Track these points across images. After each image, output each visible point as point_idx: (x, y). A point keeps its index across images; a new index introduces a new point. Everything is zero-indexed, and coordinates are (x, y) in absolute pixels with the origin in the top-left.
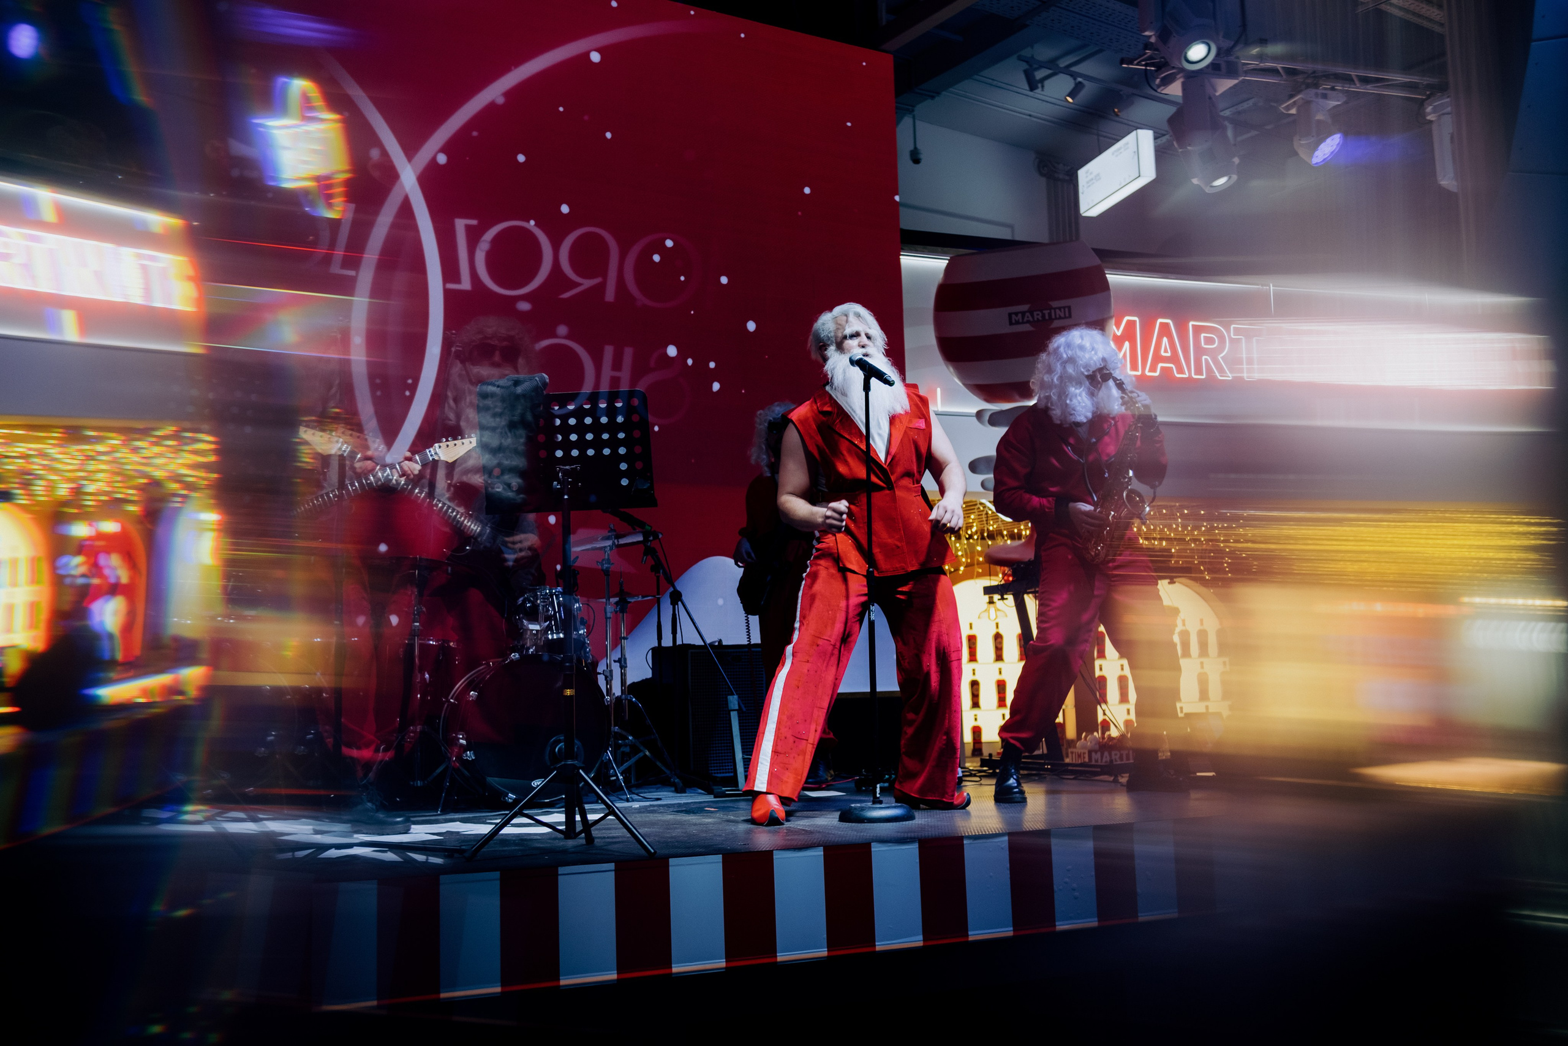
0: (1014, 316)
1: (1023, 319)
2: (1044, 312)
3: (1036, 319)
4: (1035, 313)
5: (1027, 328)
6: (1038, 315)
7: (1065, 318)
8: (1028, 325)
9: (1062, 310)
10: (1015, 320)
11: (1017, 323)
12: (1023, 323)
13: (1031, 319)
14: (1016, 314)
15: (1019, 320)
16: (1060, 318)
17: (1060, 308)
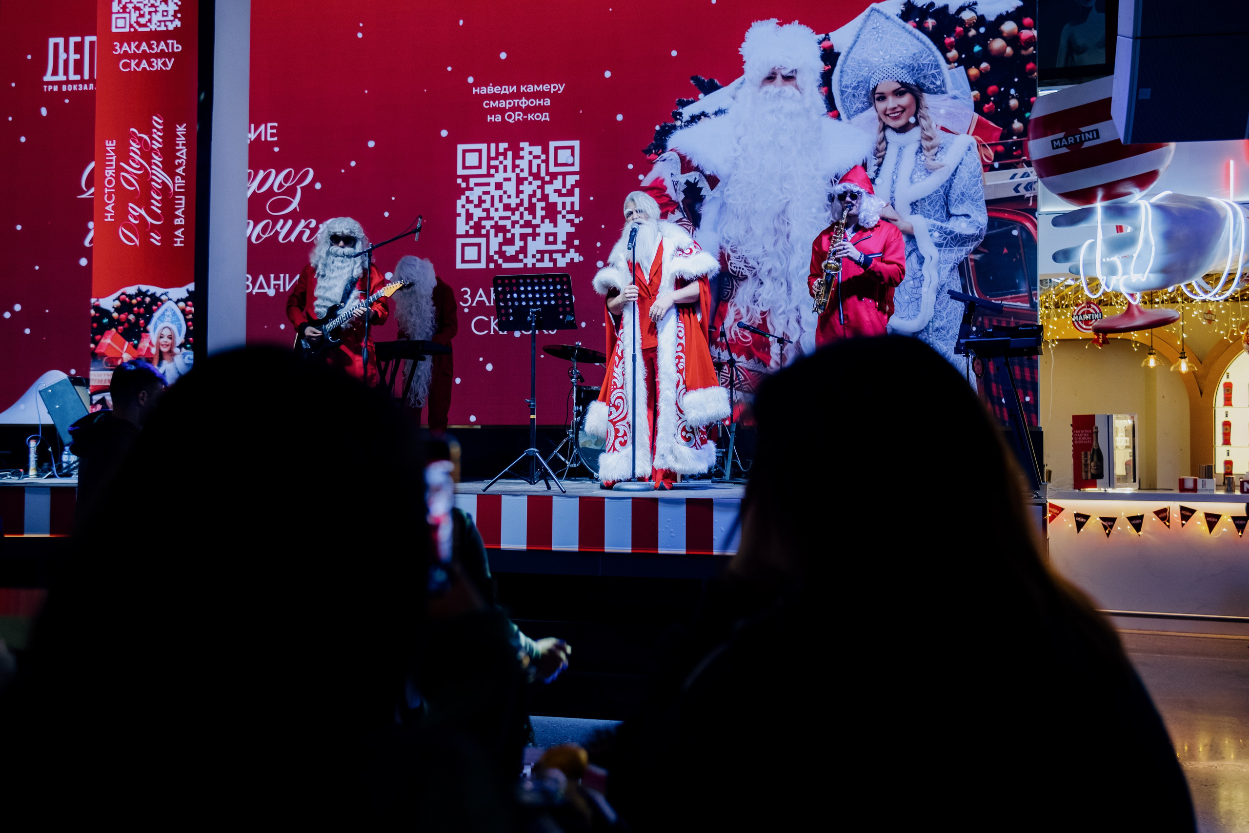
1: (1061, 142)
3: (1070, 143)
4: (1069, 138)
5: (1066, 150)
8: (1065, 148)
10: (1056, 145)
11: (1058, 147)
12: (1061, 147)
13: (1066, 143)
14: (1056, 140)
15: (1058, 145)
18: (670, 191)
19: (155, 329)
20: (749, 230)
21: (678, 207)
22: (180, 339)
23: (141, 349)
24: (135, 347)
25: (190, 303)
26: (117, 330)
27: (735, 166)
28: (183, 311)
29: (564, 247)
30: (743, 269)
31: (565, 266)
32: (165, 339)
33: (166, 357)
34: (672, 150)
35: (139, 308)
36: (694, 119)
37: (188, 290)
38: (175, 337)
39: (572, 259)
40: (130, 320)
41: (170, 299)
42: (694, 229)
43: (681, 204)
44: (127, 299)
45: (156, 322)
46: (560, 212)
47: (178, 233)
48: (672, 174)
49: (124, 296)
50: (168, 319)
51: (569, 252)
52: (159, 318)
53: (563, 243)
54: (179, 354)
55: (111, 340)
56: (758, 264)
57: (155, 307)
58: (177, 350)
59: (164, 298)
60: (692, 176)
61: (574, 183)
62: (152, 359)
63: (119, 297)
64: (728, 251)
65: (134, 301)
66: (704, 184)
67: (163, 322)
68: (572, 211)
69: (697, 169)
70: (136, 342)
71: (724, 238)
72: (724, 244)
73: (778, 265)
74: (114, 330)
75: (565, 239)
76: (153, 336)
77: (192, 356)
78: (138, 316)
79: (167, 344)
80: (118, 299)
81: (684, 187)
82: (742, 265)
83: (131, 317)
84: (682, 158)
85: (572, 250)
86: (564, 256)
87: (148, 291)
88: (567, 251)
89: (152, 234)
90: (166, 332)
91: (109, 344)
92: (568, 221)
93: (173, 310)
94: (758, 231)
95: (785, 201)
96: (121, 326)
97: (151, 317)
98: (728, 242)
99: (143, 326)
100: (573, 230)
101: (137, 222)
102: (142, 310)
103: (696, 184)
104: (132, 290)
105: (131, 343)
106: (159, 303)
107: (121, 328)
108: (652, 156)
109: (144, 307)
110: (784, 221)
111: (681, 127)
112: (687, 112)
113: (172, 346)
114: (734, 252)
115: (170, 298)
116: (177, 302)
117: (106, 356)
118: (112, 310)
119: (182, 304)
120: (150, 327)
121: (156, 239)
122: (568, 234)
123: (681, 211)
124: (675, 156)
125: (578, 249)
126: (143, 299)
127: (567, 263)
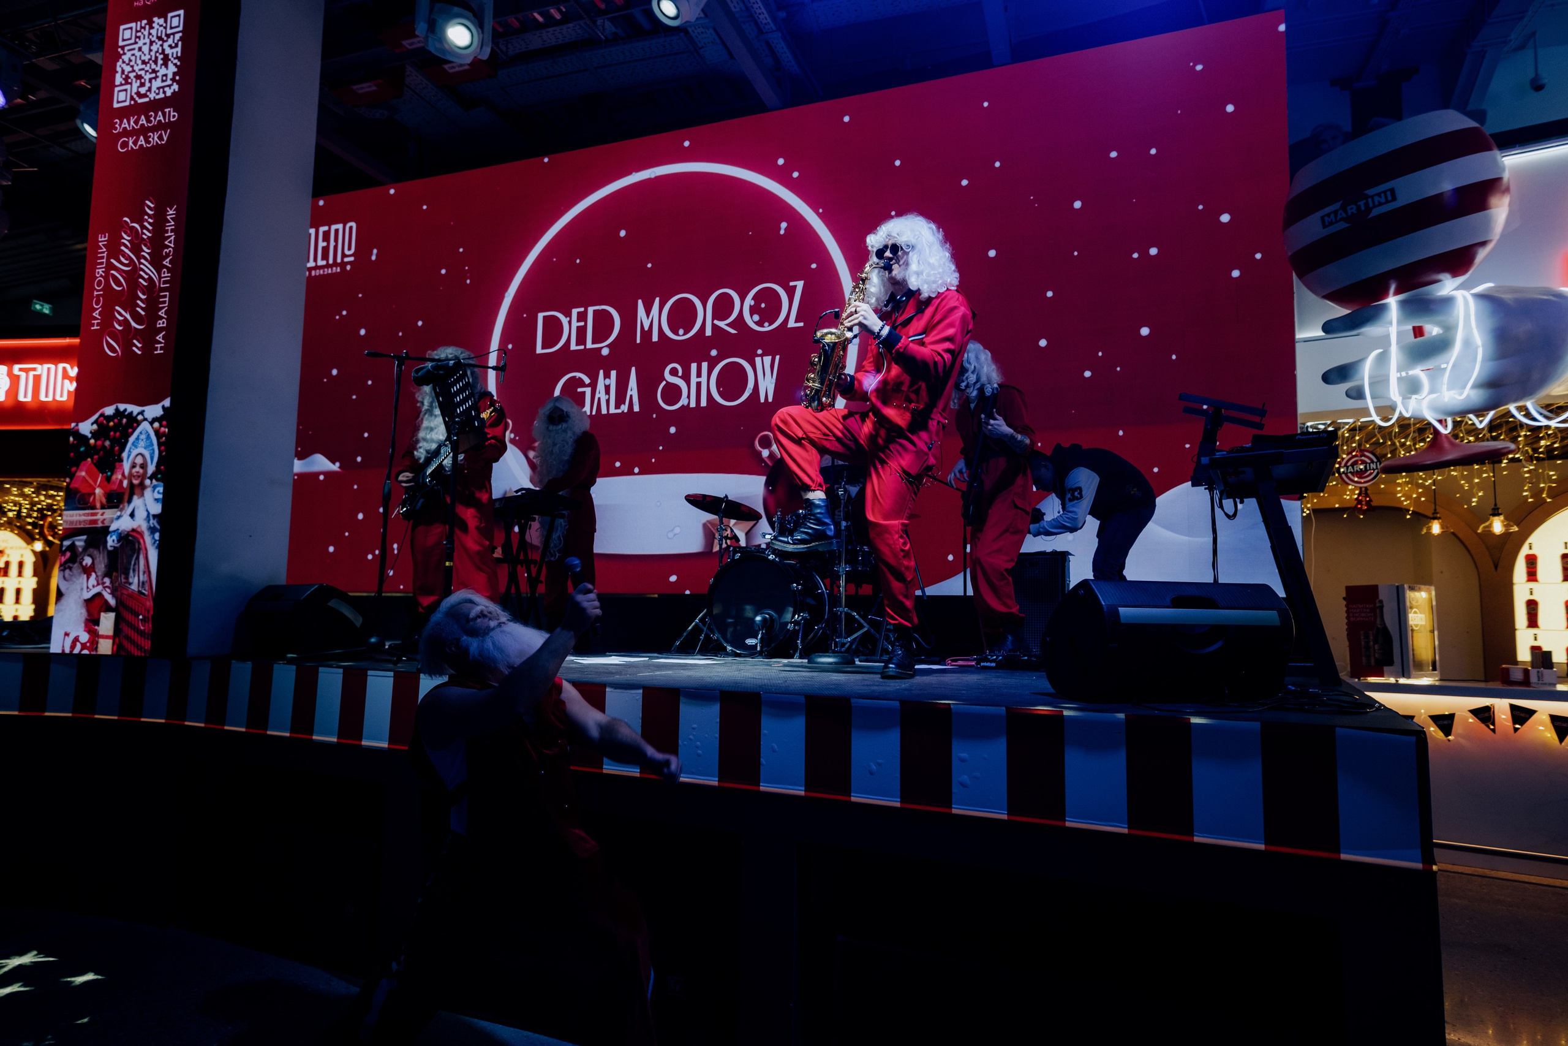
0: (1326, 219)
1: (1336, 217)
2: (1359, 204)
3: (1350, 214)
4: (1349, 208)
5: (1343, 225)
6: (1352, 209)
7: (1387, 202)
8: (1342, 222)
9: (1383, 195)
10: (1328, 221)
11: (1331, 223)
12: (1336, 222)
13: (1344, 215)
14: (1328, 215)
15: (1332, 220)
16: (1380, 204)
17: (1379, 195)
19: (128, 458)
22: (151, 469)
23: (114, 483)
24: (108, 479)
25: (164, 423)
26: (92, 459)
28: (157, 433)
32: (138, 469)
33: (137, 490)
35: (115, 433)
37: (163, 407)
38: (147, 466)
40: (106, 447)
41: (145, 419)
44: (105, 422)
45: (130, 448)
47: (159, 338)
49: (102, 418)
50: (142, 444)
52: (133, 444)
54: (149, 486)
55: (86, 472)
57: (130, 430)
58: (147, 482)
59: (140, 417)
62: (123, 494)
63: (97, 419)
65: (111, 424)
67: (137, 448)
70: (109, 474)
74: (89, 460)
76: (126, 466)
77: (161, 489)
78: (113, 442)
79: (139, 474)
80: (96, 422)
83: (107, 443)
87: (125, 410)
89: (135, 341)
90: (139, 460)
91: (84, 477)
93: (147, 432)
96: (96, 455)
97: (127, 442)
99: (117, 453)
101: (120, 328)
102: (118, 434)
104: (109, 411)
105: (105, 475)
106: (135, 425)
107: (96, 457)
109: (120, 431)
113: (143, 477)
115: (146, 417)
116: (151, 423)
117: (79, 492)
118: (90, 435)
119: (156, 425)
120: (125, 455)
121: (137, 347)
126: (121, 420)
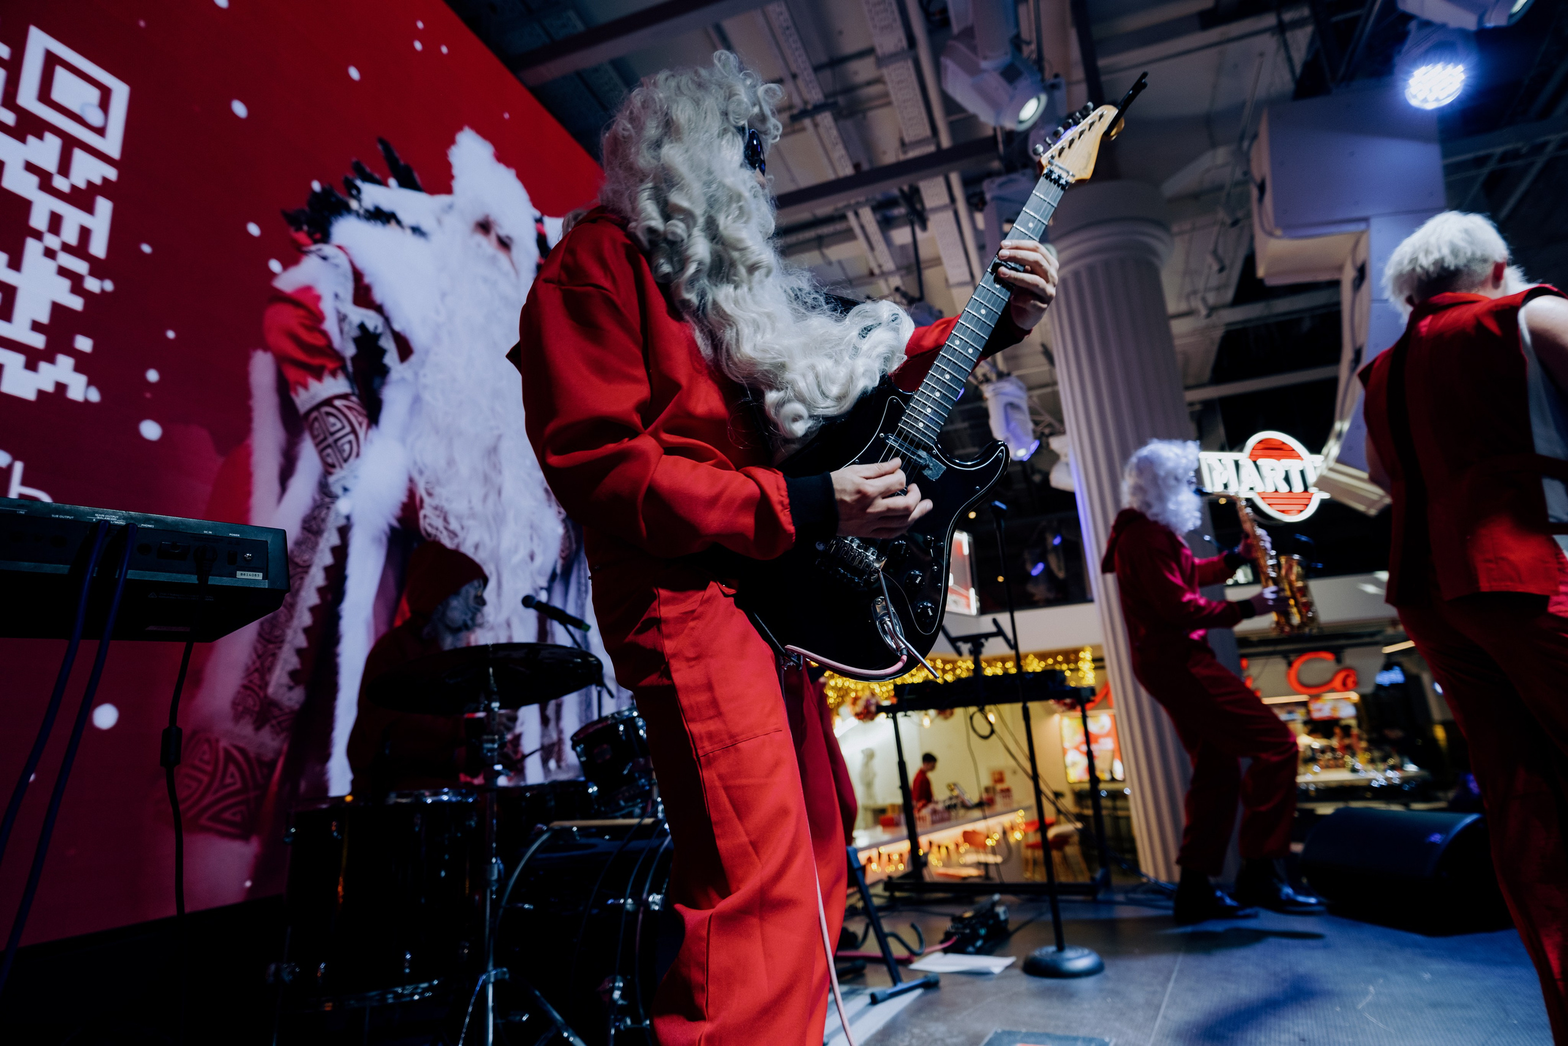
18: (330, 325)
20: (451, 462)
21: (344, 368)
27: (437, 338)
29: (38, 341)
30: (441, 532)
31: (31, 396)
34: (340, 247)
36: (381, 216)
39: (61, 387)
42: (369, 426)
43: (349, 364)
46: (38, 235)
48: (336, 296)
51: (52, 361)
53: (36, 326)
56: (463, 528)
60: (373, 321)
61: (98, 181)
64: (421, 491)
66: (388, 343)
68: (80, 250)
69: (379, 309)
71: (415, 463)
72: (416, 476)
73: (487, 538)
75: (44, 318)
81: (355, 333)
82: (439, 523)
84: (358, 276)
85: (65, 362)
86: (31, 365)
88: (48, 355)
92: (63, 272)
94: (464, 468)
95: (496, 432)
98: (421, 473)
100: (76, 303)
103: (376, 337)
108: (302, 237)
110: (495, 466)
111: (358, 215)
112: (372, 195)
114: (430, 494)
122: (57, 309)
123: (348, 376)
124: (342, 260)
125: (82, 364)
127: (41, 393)
